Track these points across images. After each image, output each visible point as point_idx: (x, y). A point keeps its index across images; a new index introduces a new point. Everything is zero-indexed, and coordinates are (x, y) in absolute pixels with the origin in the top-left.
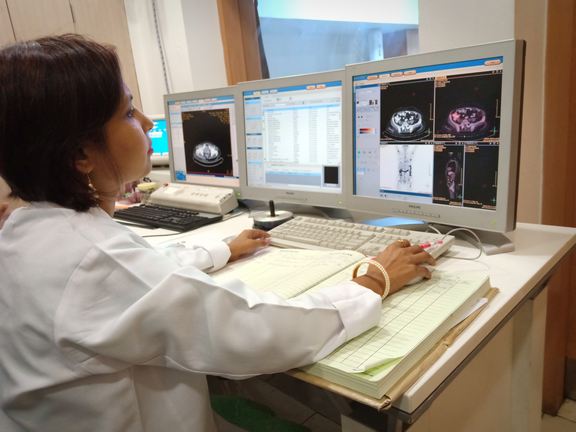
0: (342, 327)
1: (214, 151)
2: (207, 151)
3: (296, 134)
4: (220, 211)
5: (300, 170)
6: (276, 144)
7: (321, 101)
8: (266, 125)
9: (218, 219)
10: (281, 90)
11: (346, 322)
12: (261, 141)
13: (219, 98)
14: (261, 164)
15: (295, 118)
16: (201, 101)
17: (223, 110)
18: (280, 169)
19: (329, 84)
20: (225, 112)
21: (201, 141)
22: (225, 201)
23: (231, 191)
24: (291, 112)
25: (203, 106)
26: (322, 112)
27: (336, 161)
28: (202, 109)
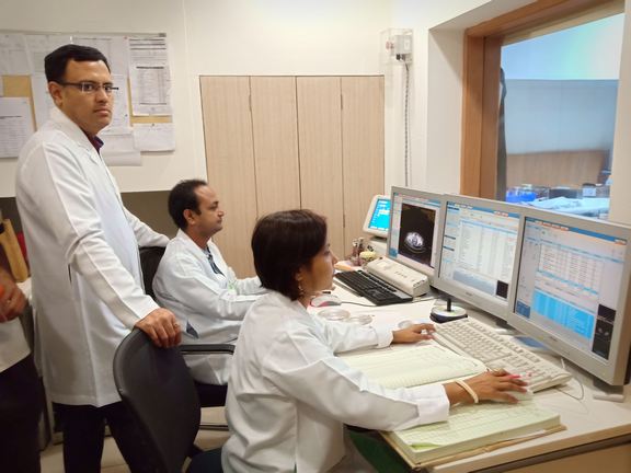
0: (417, 415)
1: (420, 241)
2: (415, 239)
3: (481, 247)
4: (412, 293)
5: (480, 278)
6: (465, 250)
7: (503, 226)
8: (460, 233)
9: (409, 300)
10: (475, 208)
11: (421, 413)
12: (454, 244)
13: (430, 201)
14: (451, 263)
15: (482, 234)
16: (417, 199)
17: (432, 211)
18: (465, 272)
19: (511, 215)
20: (433, 212)
21: (412, 231)
22: (419, 286)
23: (425, 278)
24: (480, 228)
25: (418, 203)
26: (503, 235)
27: (507, 280)
28: (418, 205)
